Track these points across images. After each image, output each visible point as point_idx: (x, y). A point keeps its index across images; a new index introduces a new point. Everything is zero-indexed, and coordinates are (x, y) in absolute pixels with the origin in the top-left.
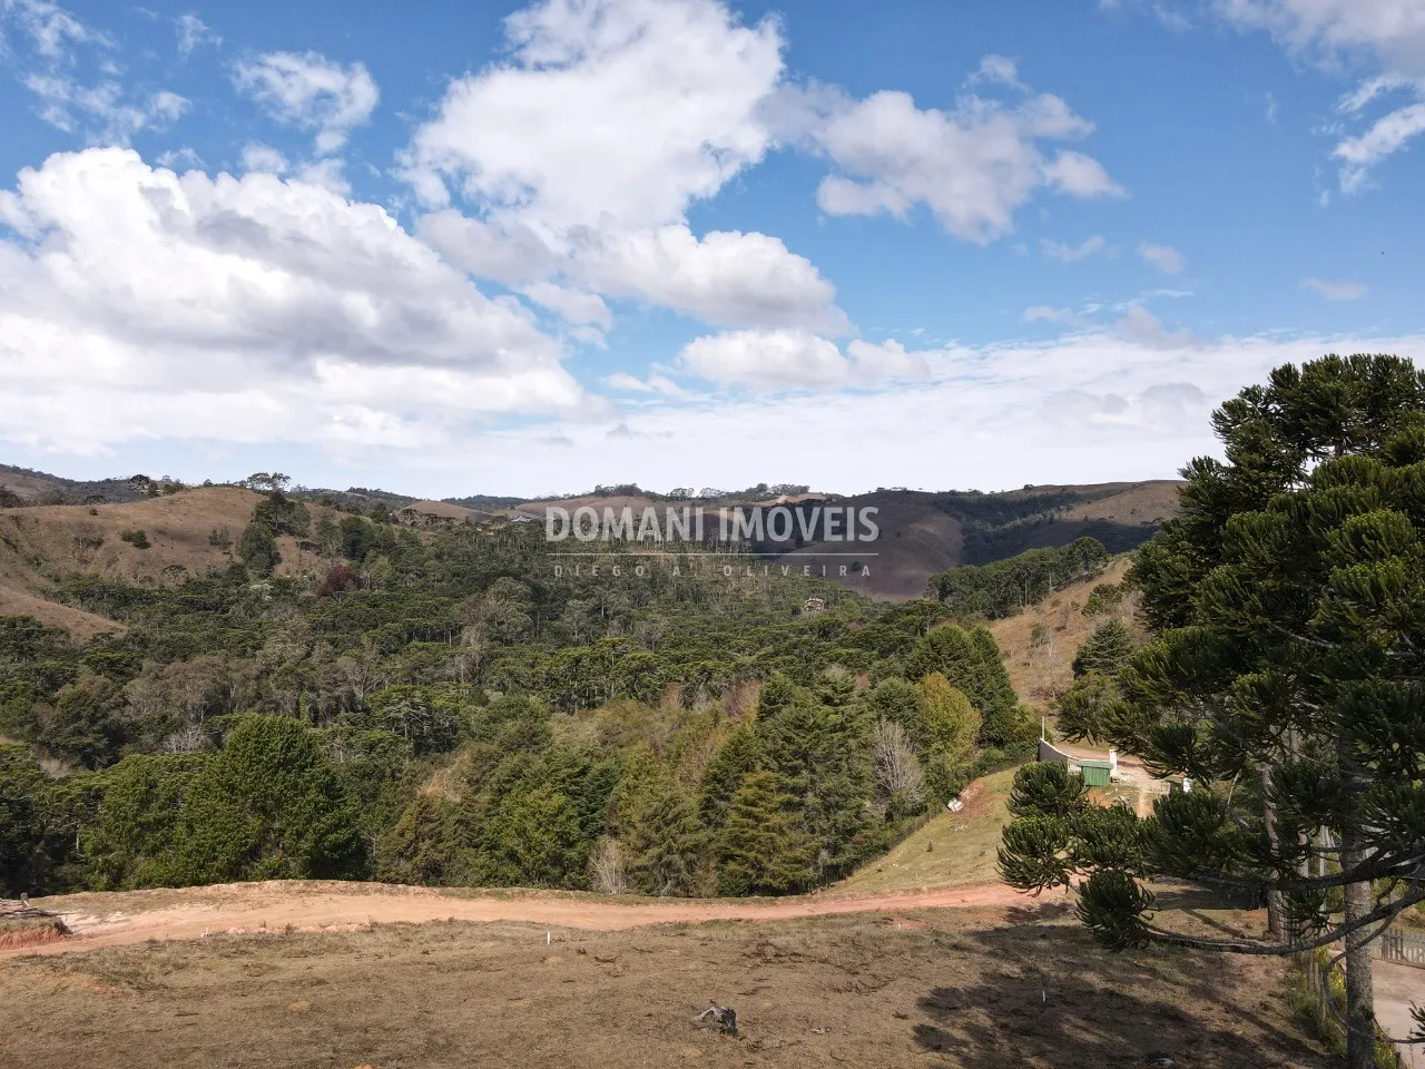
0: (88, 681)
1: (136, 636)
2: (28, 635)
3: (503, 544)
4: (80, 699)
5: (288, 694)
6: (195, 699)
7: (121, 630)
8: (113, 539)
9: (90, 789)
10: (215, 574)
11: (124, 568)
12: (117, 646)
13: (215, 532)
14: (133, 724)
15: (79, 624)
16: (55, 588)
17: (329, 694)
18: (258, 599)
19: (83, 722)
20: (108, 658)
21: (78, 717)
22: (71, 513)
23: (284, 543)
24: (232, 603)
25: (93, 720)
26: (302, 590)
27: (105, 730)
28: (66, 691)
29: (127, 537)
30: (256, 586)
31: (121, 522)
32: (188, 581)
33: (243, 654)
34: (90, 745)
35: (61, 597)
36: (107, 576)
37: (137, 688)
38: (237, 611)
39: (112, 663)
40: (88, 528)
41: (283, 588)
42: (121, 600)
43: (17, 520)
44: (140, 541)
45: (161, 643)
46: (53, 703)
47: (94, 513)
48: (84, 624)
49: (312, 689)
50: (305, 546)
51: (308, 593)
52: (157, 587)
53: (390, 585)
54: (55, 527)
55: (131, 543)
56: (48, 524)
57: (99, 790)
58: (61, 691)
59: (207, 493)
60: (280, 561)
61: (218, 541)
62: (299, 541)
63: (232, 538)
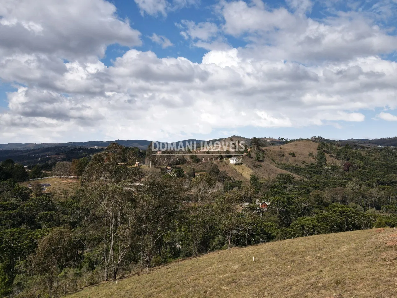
0: (318, 191)
3: (389, 155)
8: (287, 155)
10: (313, 164)
11: (291, 162)
13: (310, 153)
17: (371, 200)
18: (328, 171)
22: (276, 148)
23: (327, 156)
26: (338, 169)
29: (290, 154)
30: (326, 167)
31: (287, 150)
32: (307, 166)
35: (282, 168)
36: (288, 164)
40: (281, 152)
41: (333, 168)
43: (266, 150)
44: (293, 155)
47: (281, 148)
49: (366, 198)
50: (332, 156)
51: (341, 170)
53: (363, 168)
54: (274, 152)
55: (291, 156)
56: (273, 151)
59: (301, 142)
60: (327, 161)
61: (311, 155)
62: (329, 155)
63: (314, 154)
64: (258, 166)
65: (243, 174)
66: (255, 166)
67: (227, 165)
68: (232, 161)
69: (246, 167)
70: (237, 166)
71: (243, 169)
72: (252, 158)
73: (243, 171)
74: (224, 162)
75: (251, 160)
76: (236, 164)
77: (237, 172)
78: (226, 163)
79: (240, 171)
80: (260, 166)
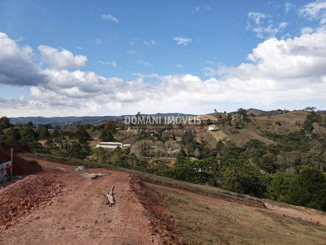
0: (269, 154)
1: (279, 145)
2: (257, 143)
4: (267, 158)
5: (316, 162)
6: (292, 161)
7: (276, 144)
8: (274, 124)
9: (270, 177)
10: (297, 132)
11: (276, 130)
12: (274, 147)
13: (297, 122)
14: (278, 165)
15: (267, 142)
16: (262, 134)
18: (308, 138)
19: (268, 163)
20: (273, 150)
21: (267, 162)
22: (265, 118)
23: (315, 125)
24: (301, 139)
25: (270, 163)
26: (320, 136)
27: (273, 165)
28: (264, 156)
29: (276, 123)
31: (275, 120)
32: (290, 133)
33: (304, 152)
34: (270, 168)
35: (263, 136)
36: (272, 131)
37: (279, 157)
38: (303, 141)
39: (274, 151)
40: (269, 121)
41: (315, 136)
42: (276, 137)
43: (255, 120)
44: (279, 124)
45: (284, 147)
46: (262, 158)
47: (270, 118)
48: (268, 142)
49: (323, 162)
50: (321, 125)
52: (283, 134)
54: (262, 121)
55: (277, 125)
57: (271, 178)
58: (263, 156)
59: (295, 112)
60: (314, 129)
61: (297, 124)
62: (319, 124)
63: (301, 123)
64: (236, 132)
65: (216, 138)
66: (232, 133)
67: (206, 131)
68: (211, 128)
69: (222, 133)
70: (214, 132)
71: (218, 135)
72: (232, 125)
73: (218, 136)
74: (203, 129)
75: (231, 127)
76: (213, 131)
77: (212, 137)
78: (205, 129)
79: (215, 136)
80: (238, 133)
